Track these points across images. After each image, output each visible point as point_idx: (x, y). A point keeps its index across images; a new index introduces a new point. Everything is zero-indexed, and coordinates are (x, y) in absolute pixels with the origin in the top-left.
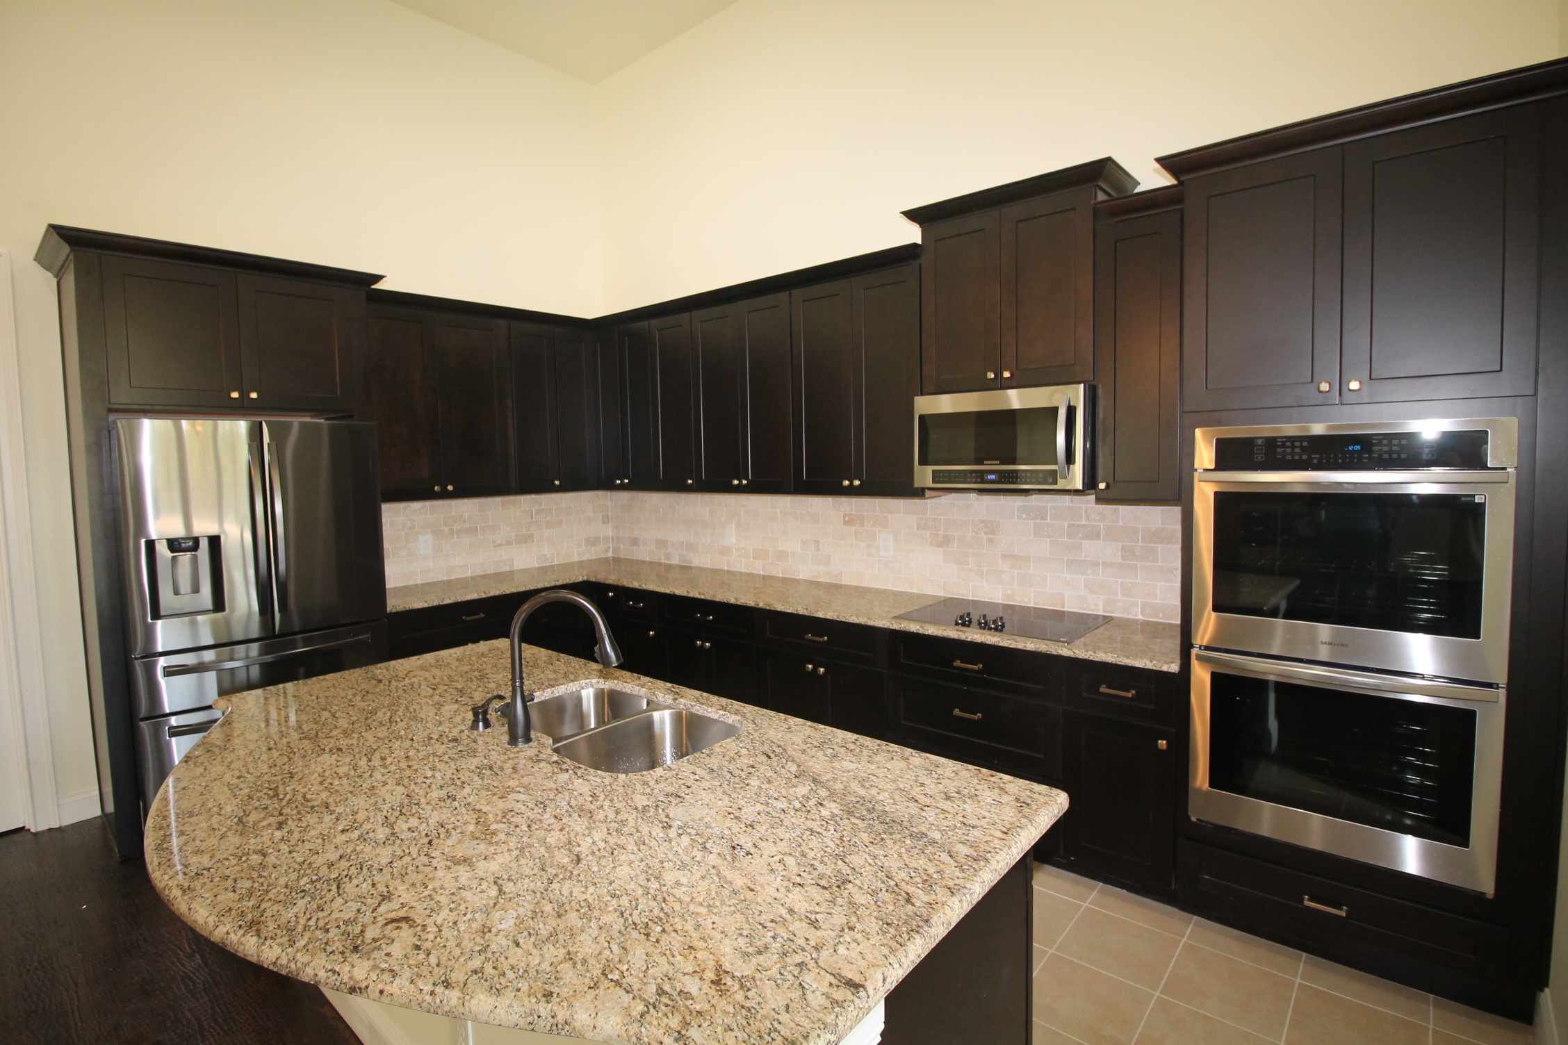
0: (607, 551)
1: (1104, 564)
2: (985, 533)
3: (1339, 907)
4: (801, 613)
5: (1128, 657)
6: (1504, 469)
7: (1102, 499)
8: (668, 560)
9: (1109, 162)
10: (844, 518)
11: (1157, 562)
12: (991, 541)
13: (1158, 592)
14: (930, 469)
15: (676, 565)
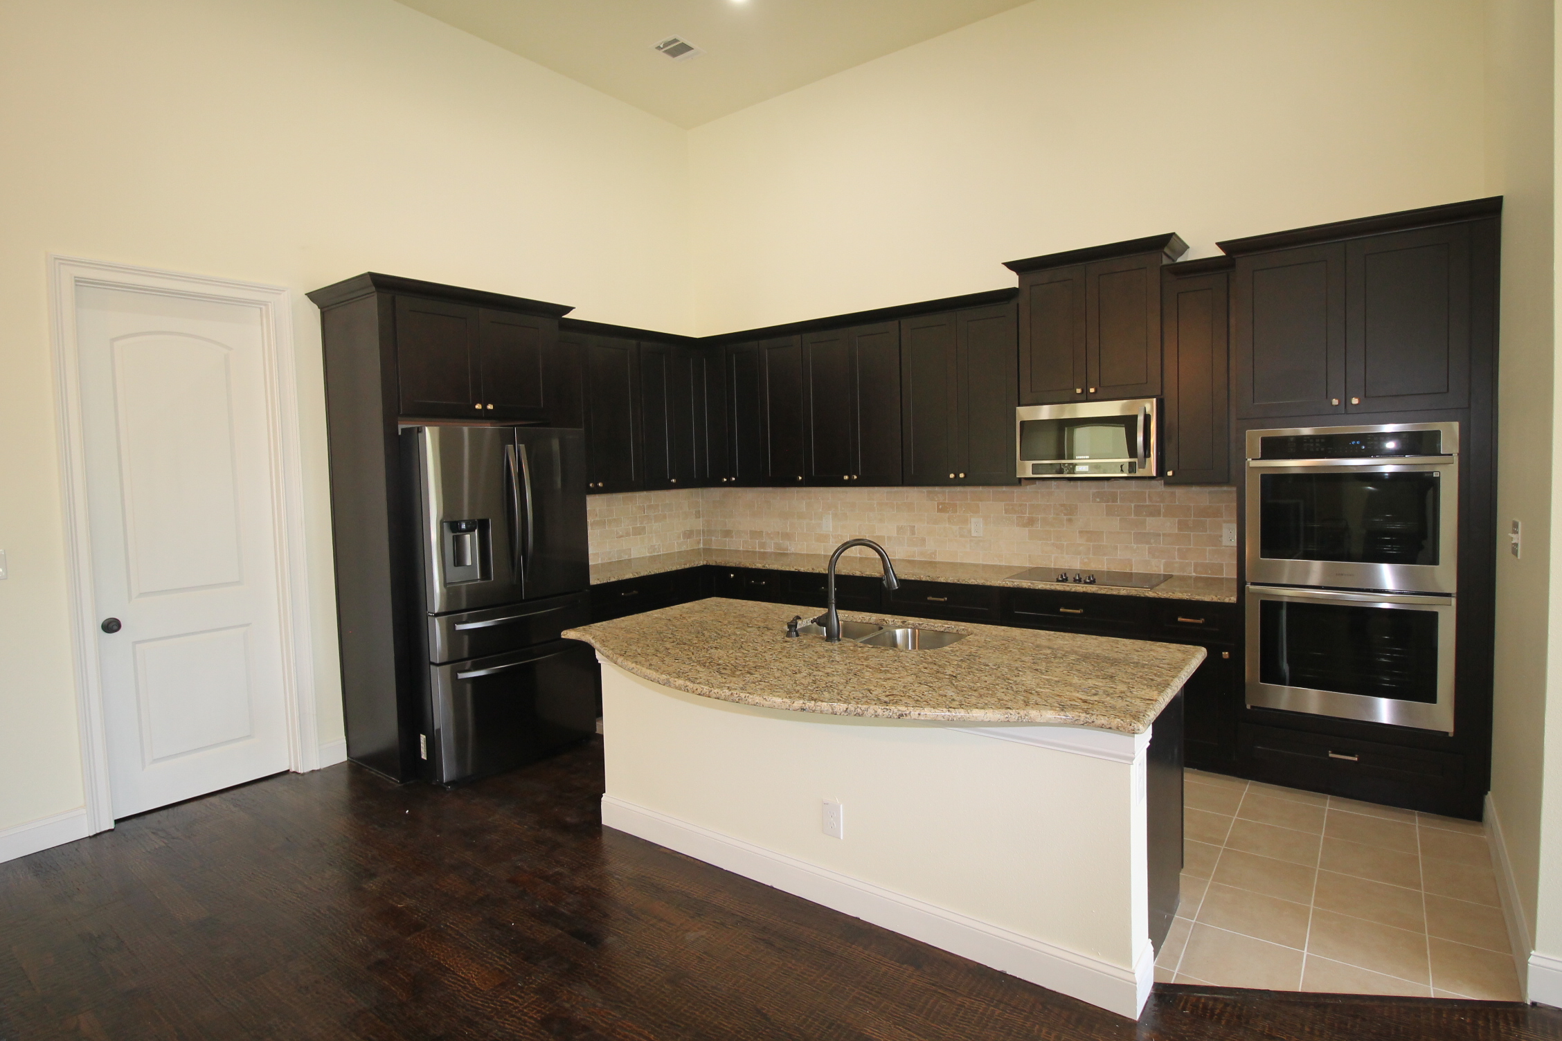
0: (699, 543)
1: (1164, 535)
2: (1065, 515)
3: (1353, 756)
4: (924, 579)
5: (1199, 595)
6: (1451, 455)
7: (1169, 483)
8: (763, 548)
9: (1174, 236)
10: (938, 507)
11: (1206, 531)
12: (1070, 520)
13: (1207, 554)
14: (1029, 464)
15: (772, 552)
